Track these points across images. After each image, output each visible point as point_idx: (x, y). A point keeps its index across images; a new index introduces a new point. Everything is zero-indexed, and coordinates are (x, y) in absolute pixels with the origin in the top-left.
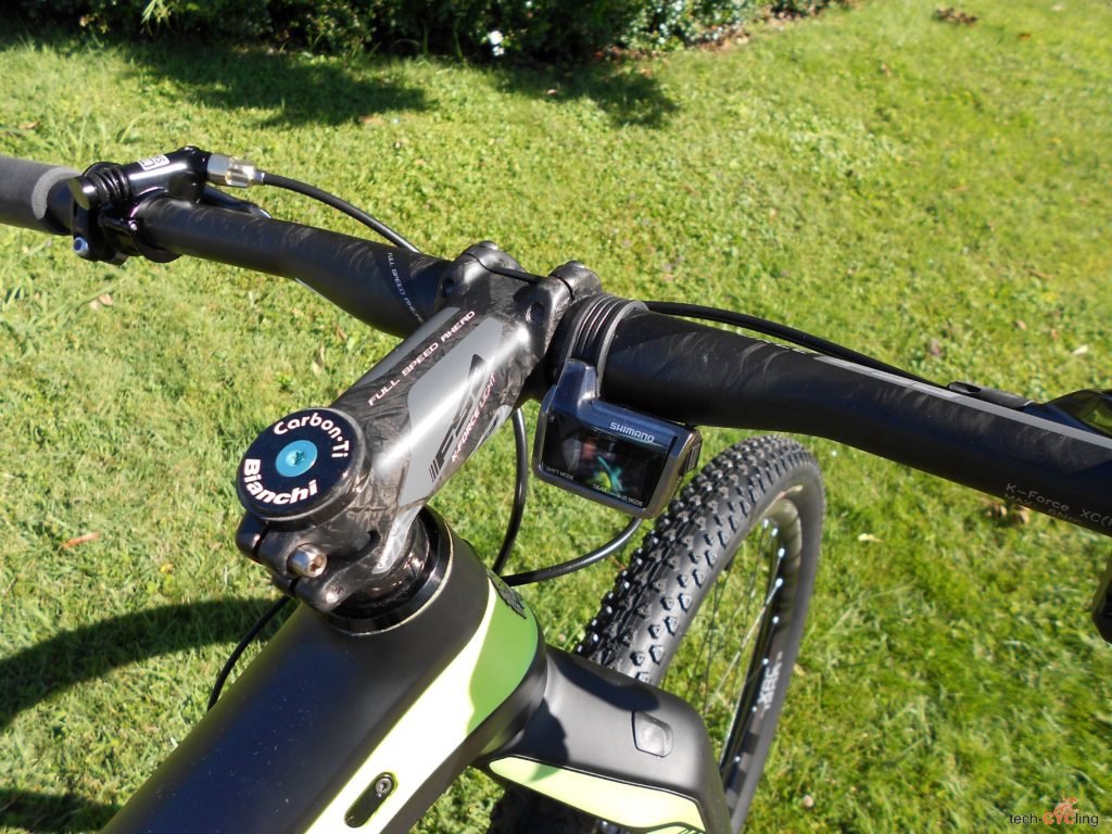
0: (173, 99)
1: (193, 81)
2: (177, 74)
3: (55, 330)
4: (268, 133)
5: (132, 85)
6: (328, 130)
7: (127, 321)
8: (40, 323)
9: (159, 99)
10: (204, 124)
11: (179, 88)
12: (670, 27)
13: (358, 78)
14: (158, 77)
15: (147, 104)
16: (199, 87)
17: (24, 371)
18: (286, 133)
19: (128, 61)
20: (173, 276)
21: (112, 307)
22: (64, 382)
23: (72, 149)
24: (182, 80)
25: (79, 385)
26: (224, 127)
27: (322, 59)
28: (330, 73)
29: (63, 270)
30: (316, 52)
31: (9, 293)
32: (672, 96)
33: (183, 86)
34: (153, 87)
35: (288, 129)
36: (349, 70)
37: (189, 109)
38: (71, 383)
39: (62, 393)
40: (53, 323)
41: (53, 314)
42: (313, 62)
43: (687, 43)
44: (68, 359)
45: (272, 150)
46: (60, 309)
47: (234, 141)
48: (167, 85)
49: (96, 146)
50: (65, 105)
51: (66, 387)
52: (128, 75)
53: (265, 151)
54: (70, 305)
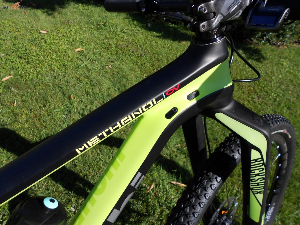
0: (136, 26)
1: (141, 23)
2: (138, 20)
3: (97, 70)
4: (158, 39)
5: (127, 21)
6: (172, 42)
7: (114, 73)
8: (94, 68)
9: (132, 25)
10: (142, 33)
11: (138, 24)
12: (266, 38)
13: (182, 32)
14: (133, 20)
15: (129, 25)
16: (143, 24)
17: (88, 77)
18: (161, 40)
19: (127, 15)
20: (127, 65)
21: (111, 69)
22: (96, 82)
23: (110, 31)
24: (139, 22)
25: (99, 84)
26: (147, 35)
27: (173, 25)
28: (175, 29)
29: (102, 57)
30: (172, 23)
31: (89, 59)
32: (265, 55)
33: (139, 23)
34: (132, 22)
35: (162, 39)
36: (180, 29)
37: (139, 28)
38: (98, 83)
39: (95, 85)
40: (97, 68)
41: (97, 66)
42: (171, 25)
43: (270, 44)
44: (98, 78)
45: (157, 43)
46: (99, 66)
47: (148, 39)
48: (135, 22)
49: (116, 32)
50: (111, 21)
51: (96, 84)
52: (127, 18)
53: (155, 42)
54: (102, 65)
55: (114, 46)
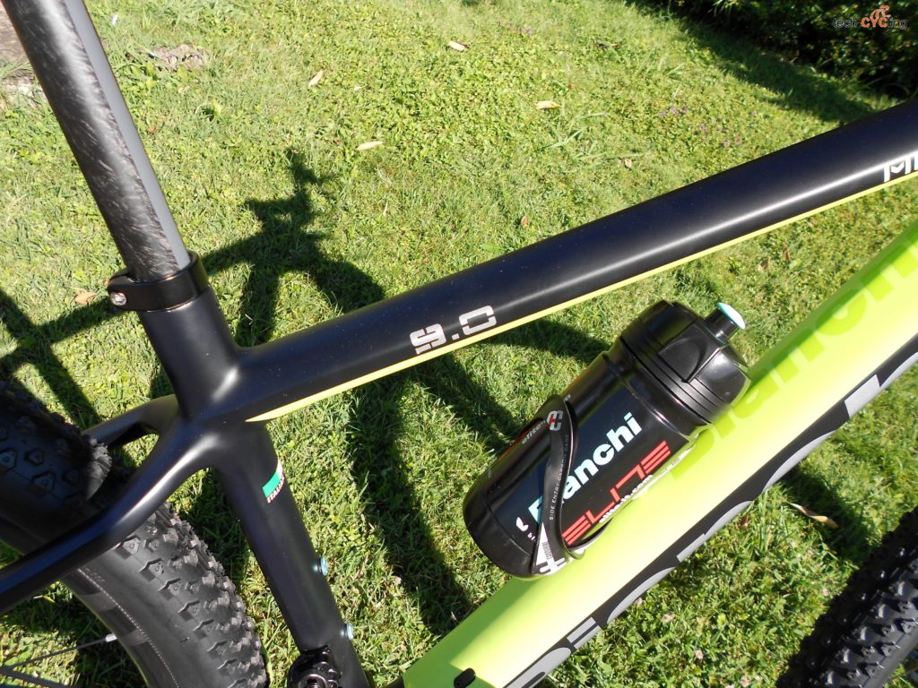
0: (708, 63)
1: (726, 57)
2: (715, 50)
3: (591, 167)
4: (775, 108)
5: (682, 45)
6: (817, 122)
7: (638, 181)
8: (583, 159)
9: (697, 60)
10: (726, 85)
11: (714, 58)
13: (850, 98)
14: (701, 47)
15: (688, 59)
16: (729, 62)
17: (566, 181)
18: (785, 112)
19: (682, 31)
20: (676, 167)
21: (630, 170)
22: (590, 197)
23: (634, 68)
24: (717, 54)
25: (597, 202)
26: (740, 91)
27: (825, 76)
28: (831, 89)
29: (609, 133)
30: (821, 70)
31: (571, 134)
33: (717, 57)
34: (696, 50)
35: (788, 110)
36: (844, 90)
37: (716, 71)
38: (594, 199)
39: (585, 202)
40: (591, 162)
41: (593, 157)
42: (815, 75)
44: (595, 187)
45: (772, 118)
46: (598, 155)
47: (745, 103)
48: (706, 53)
49: (649, 72)
50: (637, 42)
51: (590, 201)
52: (681, 39)
53: (766, 117)
54: (605, 156)
55: (642, 109)
